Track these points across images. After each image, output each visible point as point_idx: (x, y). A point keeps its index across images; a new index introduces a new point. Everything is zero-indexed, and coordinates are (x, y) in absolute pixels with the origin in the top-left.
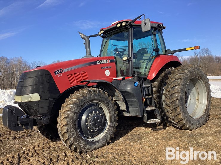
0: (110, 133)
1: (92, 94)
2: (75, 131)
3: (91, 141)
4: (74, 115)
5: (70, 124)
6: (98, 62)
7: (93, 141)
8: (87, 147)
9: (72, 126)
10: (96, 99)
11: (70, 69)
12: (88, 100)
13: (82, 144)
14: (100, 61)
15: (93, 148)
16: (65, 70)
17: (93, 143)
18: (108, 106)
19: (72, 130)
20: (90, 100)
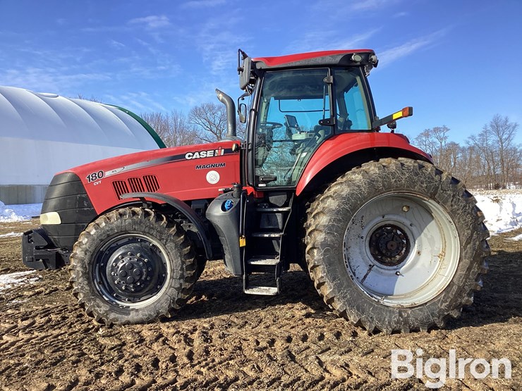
0: (167, 299)
1: (125, 220)
2: (86, 282)
3: (122, 306)
4: (86, 254)
5: (78, 269)
6: (189, 156)
7: (129, 307)
8: (112, 316)
9: (81, 275)
10: (135, 230)
11: (118, 171)
12: (116, 231)
13: (102, 309)
14: (194, 154)
15: (124, 321)
16: (108, 174)
17: (126, 311)
18: (164, 245)
19: (80, 280)
20: (121, 231)
